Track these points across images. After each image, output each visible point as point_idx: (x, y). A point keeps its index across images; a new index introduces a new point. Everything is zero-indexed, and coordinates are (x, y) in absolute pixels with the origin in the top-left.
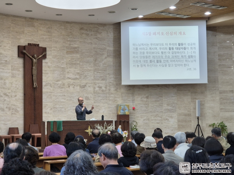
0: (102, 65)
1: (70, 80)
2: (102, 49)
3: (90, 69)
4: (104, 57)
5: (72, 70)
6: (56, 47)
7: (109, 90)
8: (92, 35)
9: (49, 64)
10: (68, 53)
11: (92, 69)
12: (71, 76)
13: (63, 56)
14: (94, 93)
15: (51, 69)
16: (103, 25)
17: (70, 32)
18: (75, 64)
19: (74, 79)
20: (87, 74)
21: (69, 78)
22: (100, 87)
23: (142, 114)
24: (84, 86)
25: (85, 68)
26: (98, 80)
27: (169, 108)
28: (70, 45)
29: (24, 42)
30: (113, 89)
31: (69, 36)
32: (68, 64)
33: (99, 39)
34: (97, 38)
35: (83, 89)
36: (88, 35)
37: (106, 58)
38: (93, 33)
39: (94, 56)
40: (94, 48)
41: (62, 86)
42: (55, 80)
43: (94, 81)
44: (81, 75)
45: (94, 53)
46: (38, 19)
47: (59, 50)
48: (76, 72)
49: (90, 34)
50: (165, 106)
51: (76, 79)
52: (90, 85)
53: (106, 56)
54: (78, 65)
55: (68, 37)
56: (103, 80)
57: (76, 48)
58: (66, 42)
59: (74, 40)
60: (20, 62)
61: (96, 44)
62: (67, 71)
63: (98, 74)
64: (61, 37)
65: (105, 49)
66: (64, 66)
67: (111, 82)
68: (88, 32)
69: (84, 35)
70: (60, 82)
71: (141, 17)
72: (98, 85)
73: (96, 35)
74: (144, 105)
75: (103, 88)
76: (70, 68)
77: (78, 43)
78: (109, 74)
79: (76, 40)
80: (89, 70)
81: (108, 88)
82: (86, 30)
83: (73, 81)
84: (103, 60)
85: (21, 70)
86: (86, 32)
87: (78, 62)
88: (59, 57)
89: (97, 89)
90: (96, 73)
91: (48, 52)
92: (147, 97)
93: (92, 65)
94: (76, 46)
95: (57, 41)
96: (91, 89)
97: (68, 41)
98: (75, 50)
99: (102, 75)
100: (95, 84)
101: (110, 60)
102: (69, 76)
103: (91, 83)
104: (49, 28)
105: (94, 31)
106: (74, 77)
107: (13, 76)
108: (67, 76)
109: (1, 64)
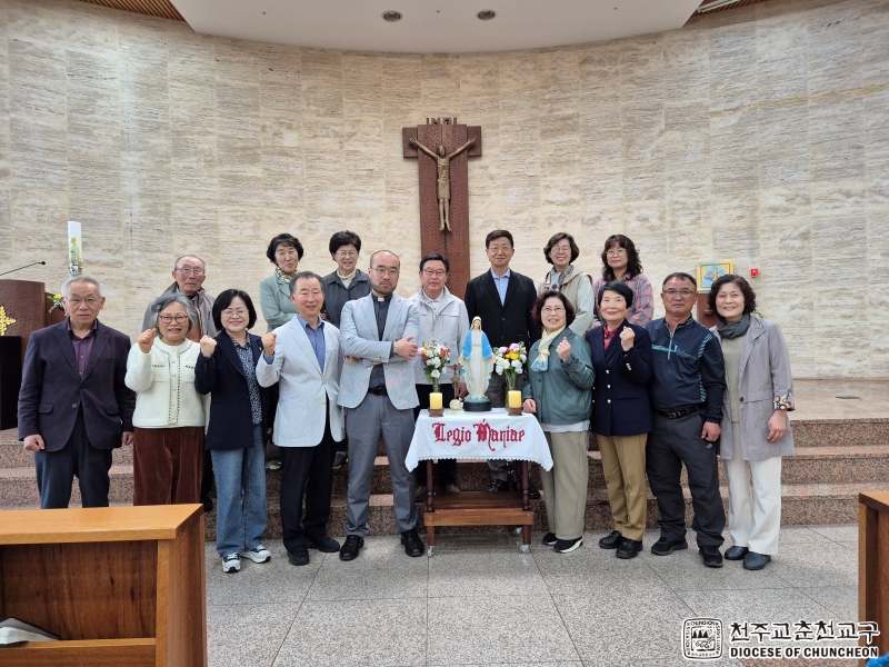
0: (649, 155)
1: (553, 207)
2: (649, 109)
3: (611, 171)
4: (656, 130)
5: (559, 179)
6: (511, 123)
7: (673, 224)
8: (617, 73)
9: (493, 170)
10: (545, 134)
11: (619, 170)
12: (555, 195)
13: (532, 146)
15: (499, 182)
16: (653, 36)
17: (553, 77)
18: (567, 162)
19: (564, 204)
20: (602, 187)
21: (552, 203)
22: (645, 219)
23: (786, 290)
24: (594, 221)
25: (597, 172)
26: (638, 199)
28: (552, 111)
29: (416, 119)
30: (684, 221)
31: (546, 88)
32: (546, 165)
33: (638, 81)
34: (631, 81)
35: (592, 228)
36: (604, 75)
37: (662, 132)
38: (619, 67)
39: (623, 134)
40: (626, 110)
41: (530, 225)
42: (509, 211)
43: (627, 204)
44: (587, 189)
45: (622, 124)
46: (457, 56)
47: (519, 128)
48: (572, 183)
49: (613, 71)
50: (876, 261)
51: (572, 202)
52: (610, 216)
53: (663, 126)
54: (577, 165)
55: (545, 91)
56: (651, 197)
57: (568, 118)
58: (540, 106)
59: (563, 96)
60: (410, 172)
61: (631, 97)
62: (542, 184)
63: (638, 181)
64: (526, 93)
65: (660, 106)
66: (535, 170)
67: (677, 203)
68: (606, 68)
69: (591, 78)
70: (524, 216)
72: (636, 213)
73: (631, 72)
74: (791, 262)
75: (654, 221)
76: (553, 173)
77: (574, 103)
78: (670, 179)
79: (569, 95)
80: (611, 174)
81: (669, 218)
82: (600, 62)
83: (561, 208)
84: (652, 141)
85: (415, 190)
86: (599, 68)
87: (577, 157)
88: (519, 148)
89: (634, 224)
90: (630, 180)
91: (486, 141)
93: (618, 159)
94: (570, 112)
95: (515, 106)
97: (545, 101)
98: (567, 125)
99: (649, 185)
100: (628, 212)
102: (549, 197)
103: (616, 211)
104: (490, 73)
105: (622, 63)
106: (565, 197)
107: (392, 208)
108: (544, 196)
109: (357, 177)
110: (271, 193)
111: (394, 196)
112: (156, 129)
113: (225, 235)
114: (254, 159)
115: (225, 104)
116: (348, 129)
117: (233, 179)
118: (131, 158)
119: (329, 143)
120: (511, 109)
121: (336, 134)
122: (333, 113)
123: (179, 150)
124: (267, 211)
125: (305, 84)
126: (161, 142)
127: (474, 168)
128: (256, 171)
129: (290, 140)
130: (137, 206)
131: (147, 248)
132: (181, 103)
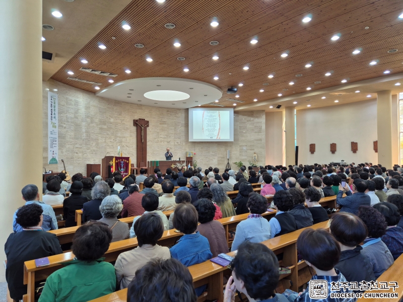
0: (178, 131)
1: (162, 139)
2: (178, 122)
4: (180, 126)
7: (182, 144)
8: (173, 115)
9: (150, 130)
10: (160, 124)
12: (162, 136)
13: (158, 126)
14: (175, 145)
15: (152, 132)
16: (179, 109)
17: (162, 113)
18: (164, 130)
20: (171, 136)
23: (199, 157)
24: (169, 142)
25: (170, 132)
26: (177, 139)
27: (213, 154)
28: (162, 120)
29: (137, 118)
30: (184, 144)
32: (160, 130)
34: (176, 117)
36: (171, 114)
39: (174, 126)
40: (175, 122)
41: (157, 142)
42: (154, 139)
43: (175, 139)
44: (168, 136)
45: (174, 124)
46: (144, 106)
47: (155, 122)
48: (165, 134)
50: (211, 153)
51: (165, 138)
54: (166, 131)
55: (160, 115)
56: (179, 139)
57: (165, 121)
59: (164, 117)
60: (134, 128)
61: (176, 120)
62: (160, 134)
63: (177, 135)
64: (157, 115)
65: (180, 122)
66: (158, 131)
67: (183, 140)
69: (169, 115)
70: (156, 140)
71: (200, 106)
73: (176, 115)
74: (200, 152)
75: (179, 143)
76: (162, 132)
77: (166, 119)
78: (182, 136)
80: (172, 133)
82: (170, 112)
84: (179, 128)
85: (135, 133)
87: (166, 129)
88: (156, 126)
89: (176, 143)
90: (175, 135)
91: (150, 124)
92: (202, 148)
93: (173, 131)
96: (173, 143)
97: (160, 118)
98: (164, 123)
99: (179, 136)
100: (175, 141)
101: (183, 129)
103: (173, 140)
104: (150, 110)
105: (174, 113)
107: (131, 136)
108: (160, 136)
109: (124, 129)
110: (108, 132)
111: (131, 134)
112: (88, 117)
113: (100, 141)
114: (105, 124)
115: (100, 112)
116: (123, 119)
117: (101, 129)
118: (84, 124)
119: (119, 121)
120: (154, 118)
121: (121, 120)
122: (120, 115)
123: (92, 122)
124: (107, 136)
125: (115, 108)
126: (89, 120)
127: (148, 129)
128: (105, 127)
129: (112, 120)
130: (84, 135)
132: (93, 111)
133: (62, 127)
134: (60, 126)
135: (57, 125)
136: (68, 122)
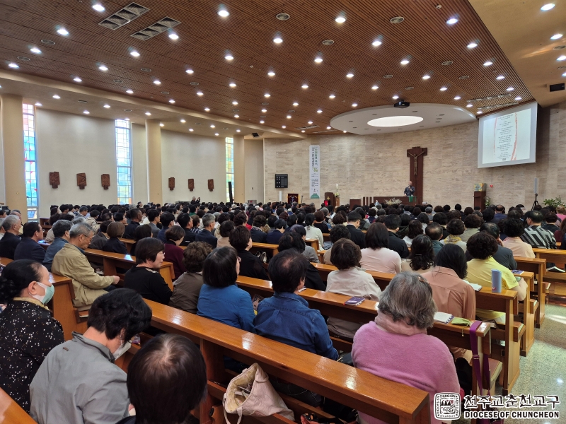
1: (445, 168)
3: (460, 158)
5: (447, 160)
6: (435, 146)
9: (430, 158)
10: (444, 148)
11: (462, 158)
12: (445, 164)
13: (440, 151)
15: (431, 161)
17: (446, 133)
18: (449, 156)
20: (458, 162)
24: (455, 171)
25: (456, 158)
26: (466, 165)
28: (445, 142)
29: (411, 147)
30: (476, 172)
32: (444, 157)
34: (466, 134)
36: (459, 133)
38: (463, 131)
39: (463, 148)
40: (464, 142)
41: (439, 172)
42: (434, 169)
43: (463, 167)
44: (453, 163)
45: (463, 146)
47: (437, 147)
48: (450, 161)
51: (450, 166)
52: (459, 170)
54: (451, 156)
55: (444, 137)
56: (470, 165)
57: (450, 144)
58: (443, 141)
59: (449, 138)
60: (408, 160)
61: (466, 138)
62: (443, 161)
63: (466, 161)
64: (439, 138)
65: (472, 141)
66: (441, 158)
67: (475, 167)
68: (460, 131)
69: (456, 134)
70: (438, 170)
72: (465, 169)
73: (466, 132)
74: (500, 183)
75: (470, 172)
76: (445, 159)
77: (452, 140)
78: (474, 160)
81: (473, 171)
82: (458, 129)
83: (447, 168)
84: (470, 151)
85: (409, 167)
86: (458, 131)
87: (452, 154)
88: (437, 152)
89: (465, 172)
90: (464, 161)
91: (429, 151)
92: (503, 177)
93: (461, 155)
94: (450, 142)
95: (436, 142)
96: (460, 173)
98: (449, 146)
99: (469, 162)
100: (463, 169)
103: (461, 169)
104: (430, 134)
105: (463, 129)
106: (448, 165)
107: (404, 169)
108: (443, 165)
109: (396, 162)
110: (376, 168)
112: (353, 157)
113: (366, 178)
114: (372, 161)
115: (367, 149)
116: (394, 151)
117: (368, 166)
118: (348, 164)
119: (390, 155)
121: (391, 153)
122: (391, 148)
123: (357, 161)
124: (375, 172)
125: (384, 142)
126: (354, 160)
127: (425, 158)
128: (373, 163)
129: (381, 155)
130: (349, 173)
131: (351, 182)
132: (359, 150)
133: (324, 169)
134: (321, 169)
135: (319, 169)
136: (330, 165)
